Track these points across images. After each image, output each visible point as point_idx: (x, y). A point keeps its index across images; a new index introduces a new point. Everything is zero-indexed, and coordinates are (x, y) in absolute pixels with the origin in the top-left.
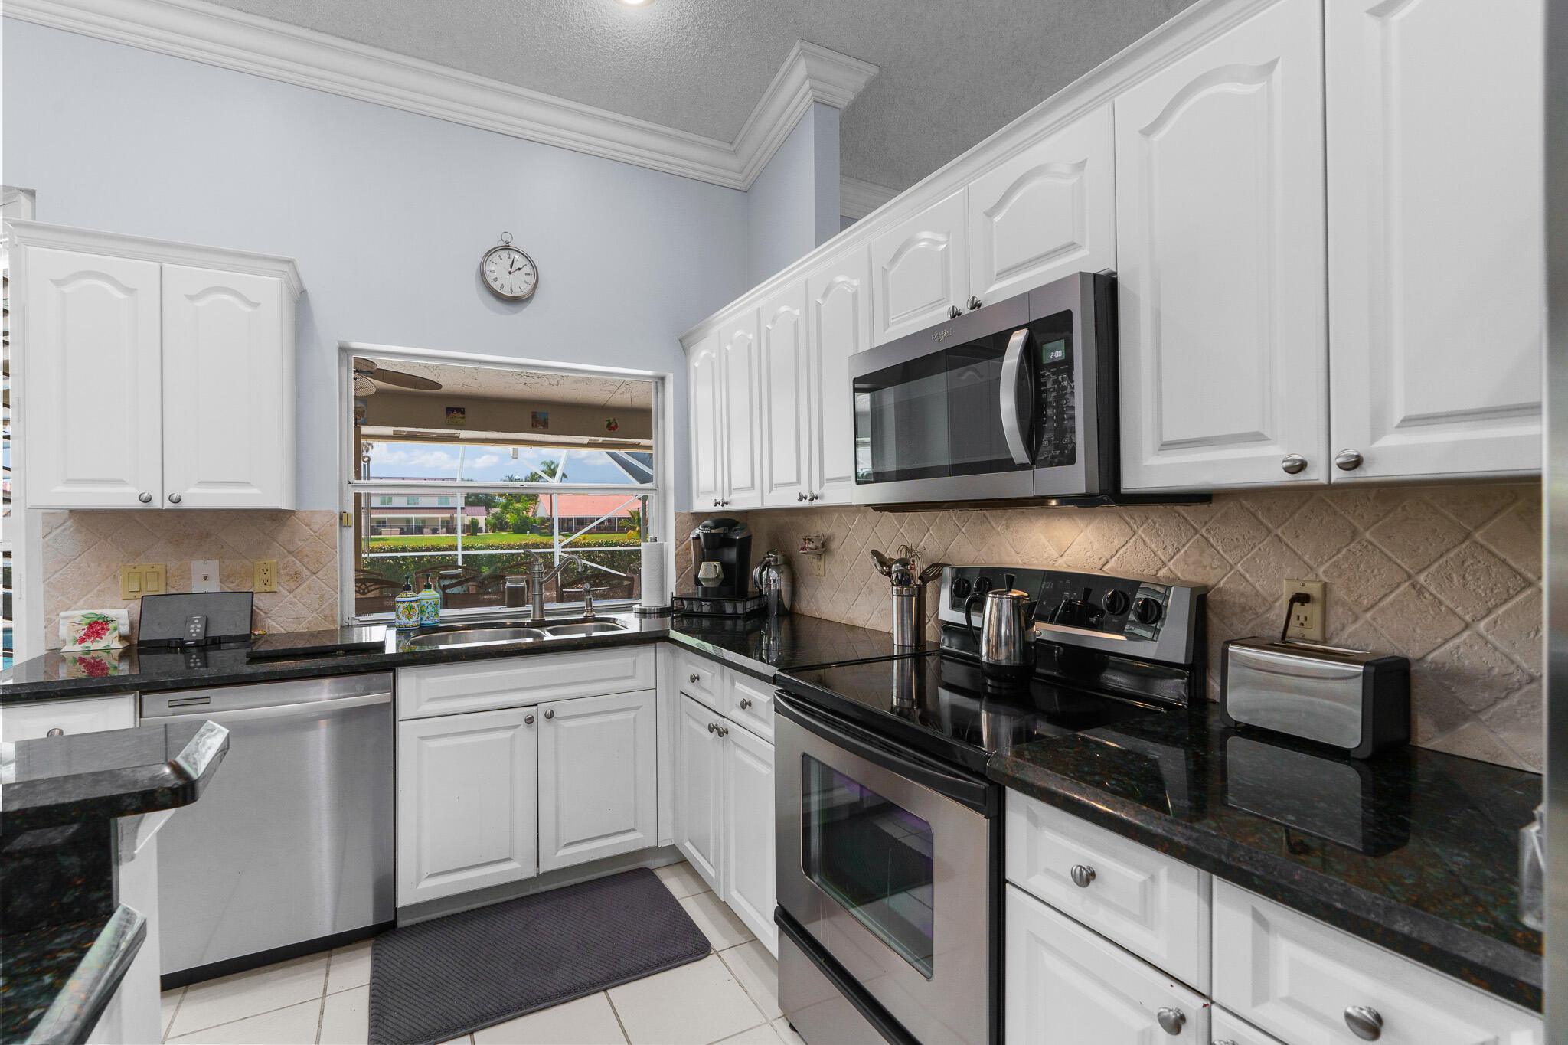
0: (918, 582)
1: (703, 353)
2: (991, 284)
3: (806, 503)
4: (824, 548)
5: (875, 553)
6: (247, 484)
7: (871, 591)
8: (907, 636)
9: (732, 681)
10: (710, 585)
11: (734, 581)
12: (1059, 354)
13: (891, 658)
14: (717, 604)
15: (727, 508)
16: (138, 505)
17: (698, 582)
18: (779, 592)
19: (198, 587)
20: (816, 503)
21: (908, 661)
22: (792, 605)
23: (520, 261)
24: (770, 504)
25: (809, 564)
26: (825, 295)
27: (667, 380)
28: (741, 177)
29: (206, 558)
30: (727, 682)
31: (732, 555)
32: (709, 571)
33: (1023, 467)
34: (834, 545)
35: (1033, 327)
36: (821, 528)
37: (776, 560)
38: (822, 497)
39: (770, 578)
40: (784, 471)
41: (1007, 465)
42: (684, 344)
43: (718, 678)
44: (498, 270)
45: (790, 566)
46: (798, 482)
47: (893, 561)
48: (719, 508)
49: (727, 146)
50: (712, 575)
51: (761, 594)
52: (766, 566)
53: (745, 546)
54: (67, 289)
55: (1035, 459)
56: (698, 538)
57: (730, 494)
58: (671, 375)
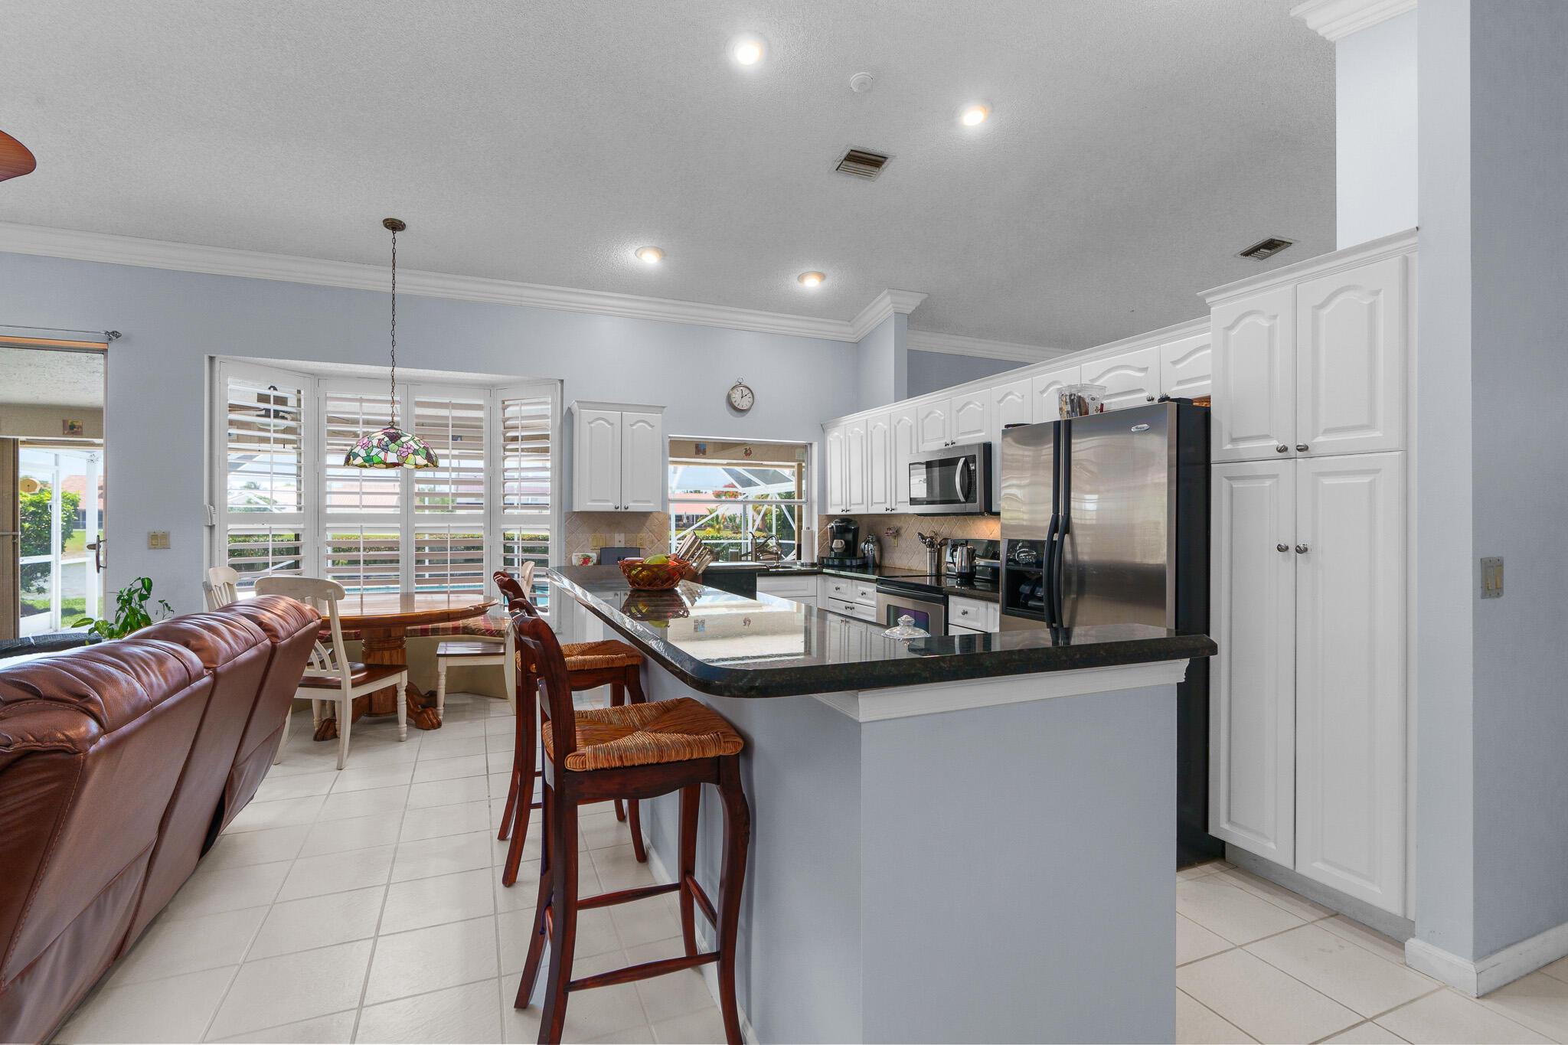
0: (939, 547)
1: (836, 434)
2: (958, 436)
3: (889, 512)
4: (897, 533)
5: (920, 534)
6: (649, 502)
7: (919, 553)
8: (934, 569)
9: (857, 586)
10: (839, 551)
11: (851, 549)
12: (973, 468)
13: (927, 576)
14: (841, 560)
15: (848, 513)
16: (613, 510)
17: (832, 550)
18: (874, 555)
19: (617, 545)
20: (893, 512)
21: (934, 578)
22: (880, 562)
23: (746, 392)
24: (871, 512)
25: (889, 541)
26: (899, 423)
27: (813, 445)
28: (854, 336)
29: (619, 532)
30: (854, 587)
31: (850, 537)
32: (838, 544)
33: (964, 503)
34: (902, 531)
35: (966, 458)
36: (896, 523)
37: (872, 539)
38: (896, 509)
39: (868, 548)
40: (879, 496)
41: (958, 501)
42: (824, 429)
43: (849, 586)
44: (736, 396)
45: (879, 542)
46: (885, 502)
47: (928, 538)
48: (844, 513)
49: (848, 323)
50: (840, 546)
51: (865, 556)
52: (867, 542)
53: (856, 532)
54: (592, 425)
55: (967, 501)
56: (832, 527)
57: (850, 506)
58: (816, 443)
